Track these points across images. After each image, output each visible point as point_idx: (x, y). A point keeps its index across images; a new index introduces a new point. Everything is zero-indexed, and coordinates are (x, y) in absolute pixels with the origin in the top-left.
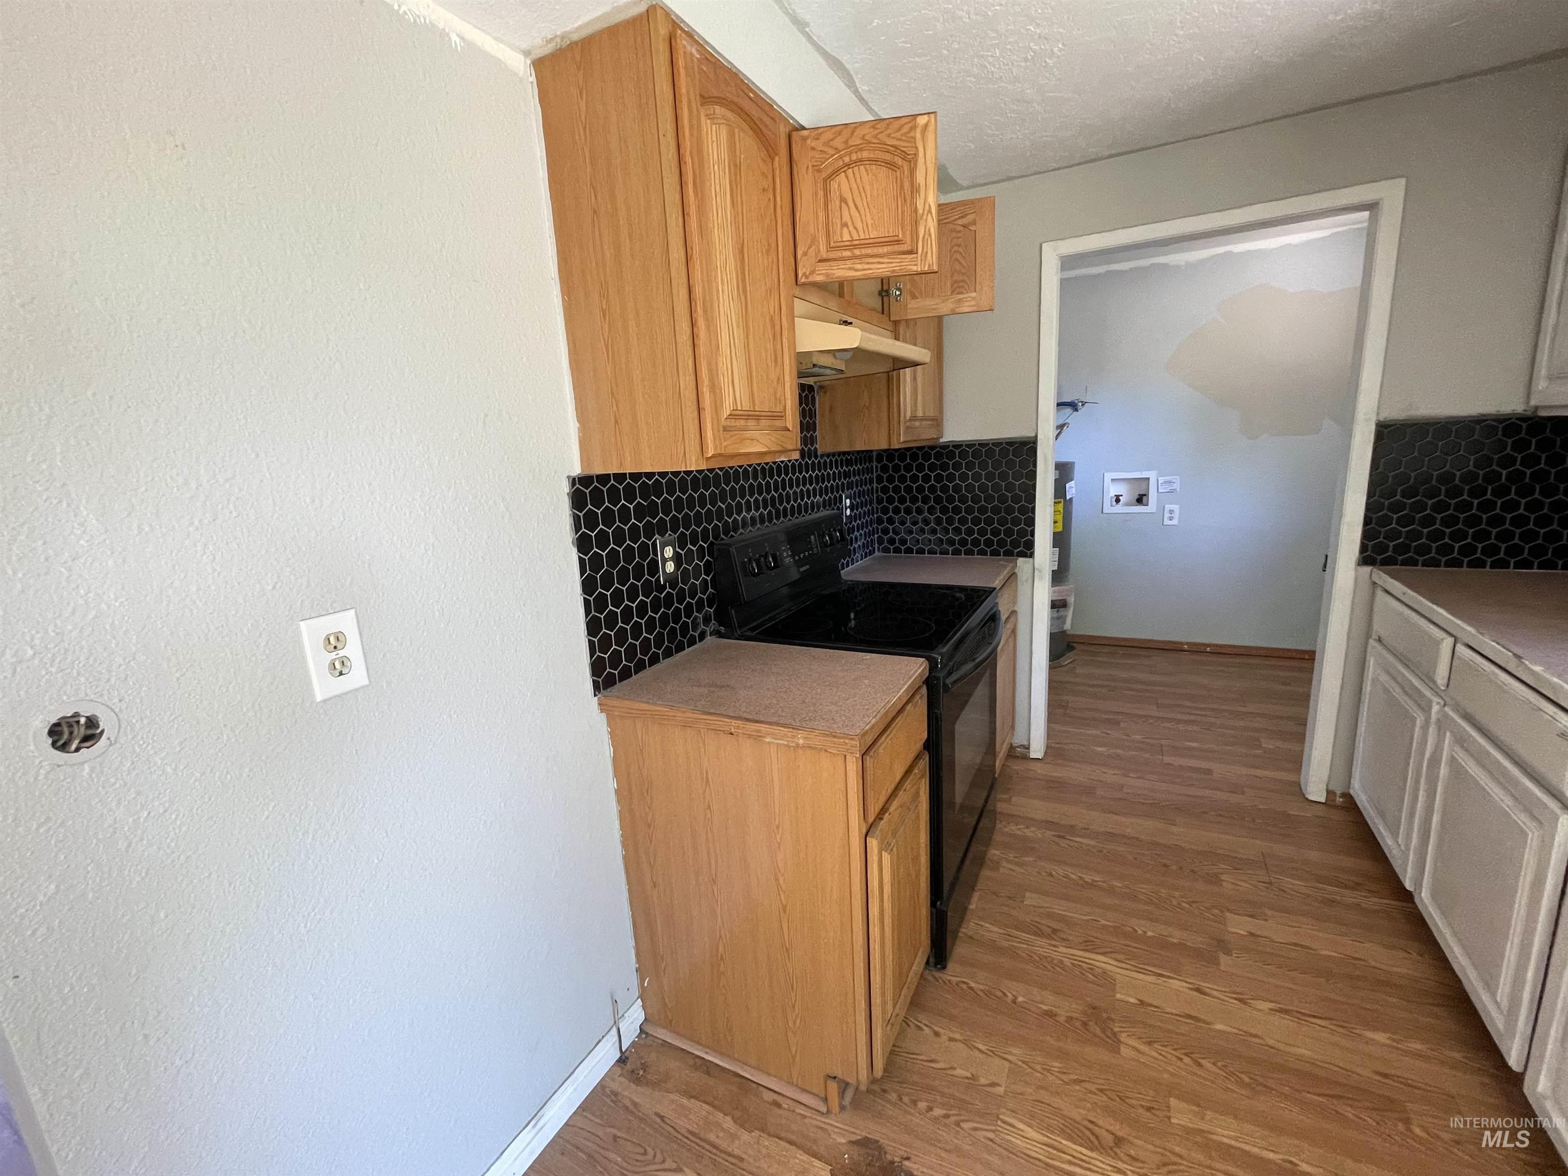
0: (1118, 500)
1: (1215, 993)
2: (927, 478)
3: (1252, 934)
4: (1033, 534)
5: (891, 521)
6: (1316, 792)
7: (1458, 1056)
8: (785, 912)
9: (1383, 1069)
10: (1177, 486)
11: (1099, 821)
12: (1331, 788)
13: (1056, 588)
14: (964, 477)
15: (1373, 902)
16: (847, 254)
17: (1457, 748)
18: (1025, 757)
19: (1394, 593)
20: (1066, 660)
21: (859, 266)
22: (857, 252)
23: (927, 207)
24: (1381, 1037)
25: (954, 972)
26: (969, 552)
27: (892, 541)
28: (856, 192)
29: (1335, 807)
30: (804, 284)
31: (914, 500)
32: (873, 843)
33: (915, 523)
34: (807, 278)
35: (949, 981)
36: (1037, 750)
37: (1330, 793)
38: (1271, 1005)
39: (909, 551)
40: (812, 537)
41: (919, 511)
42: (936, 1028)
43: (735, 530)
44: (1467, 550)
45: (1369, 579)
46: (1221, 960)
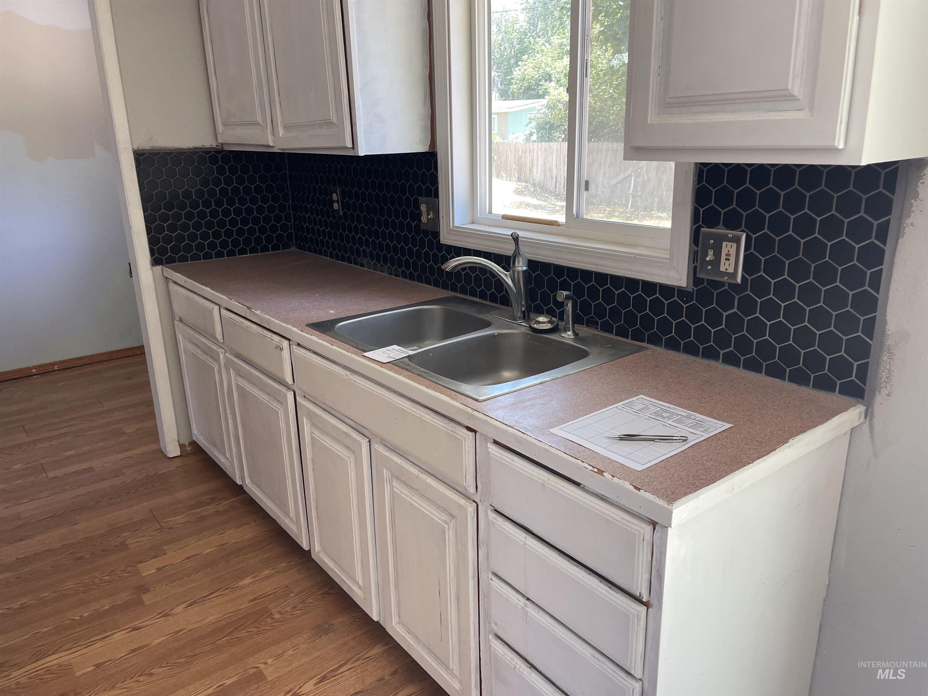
1: (147, 623)
3: (159, 569)
6: (173, 450)
7: (284, 564)
9: (252, 597)
12: (181, 442)
15: (225, 504)
17: (239, 379)
19: (180, 283)
24: (248, 581)
29: (188, 455)
37: (181, 446)
38: (184, 605)
44: (212, 246)
45: (162, 276)
46: (144, 599)
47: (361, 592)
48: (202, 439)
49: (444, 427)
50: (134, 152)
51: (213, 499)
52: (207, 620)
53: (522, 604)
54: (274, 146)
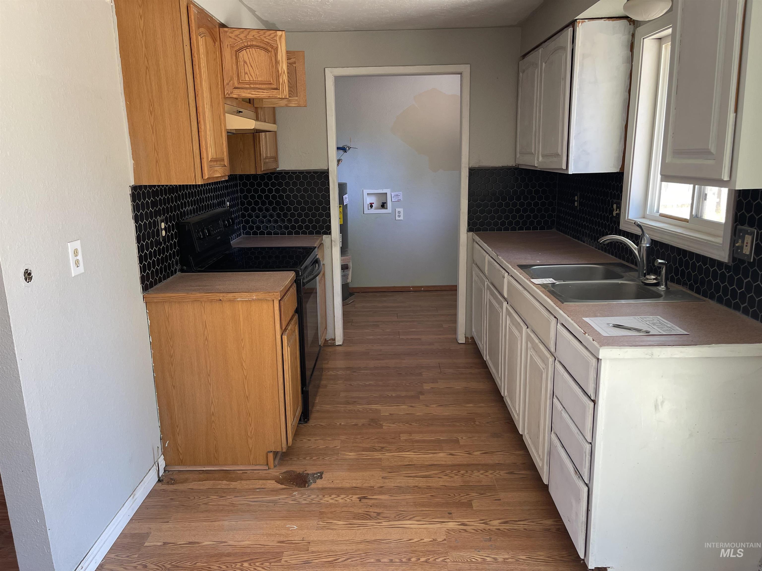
0: (371, 206)
1: (417, 406)
2: (270, 191)
3: (432, 388)
4: (330, 222)
5: (250, 216)
6: (461, 339)
7: (493, 404)
8: (246, 378)
9: (470, 412)
10: (401, 198)
11: (372, 364)
12: (467, 336)
13: (343, 257)
14: (292, 191)
15: (475, 370)
16: (248, 86)
17: (490, 295)
18: (334, 345)
19: (477, 242)
20: (350, 300)
21: (253, 93)
22: (252, 86)
23: (283, 70)
24: (471, 405)
25: (312, 422)
26: (297, 233)
27: (251, 228)
28: (251, 59)
29: (469, 344)
30: (227, 98)
31: (264, 203)
32: (285, 338)
33: (265, 217)
34: (229, 95)
35: (311, 425)
36: (339, 341)
37: (466, 338)
38: (437, 405)
39: (262, 233)
40: (220, 221)
41: (267, 210)
42: (308, 439)
43: (185, 216)
44: (503, 224)
45: (472, 238)
46: (420, 397)
47: (517, 417)
48: (475, 334)
49: (546, 315)
50: (469, 169)
51: (472, 367)
52: (444, 414)
53: (561, 409)
54: (537, 167)
